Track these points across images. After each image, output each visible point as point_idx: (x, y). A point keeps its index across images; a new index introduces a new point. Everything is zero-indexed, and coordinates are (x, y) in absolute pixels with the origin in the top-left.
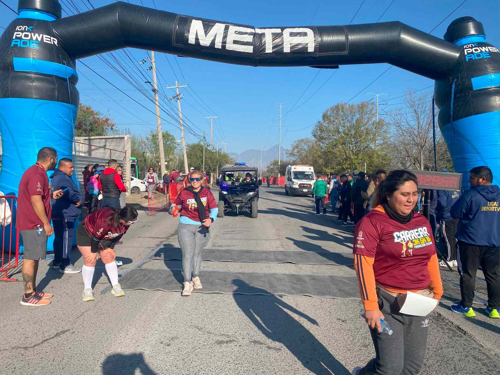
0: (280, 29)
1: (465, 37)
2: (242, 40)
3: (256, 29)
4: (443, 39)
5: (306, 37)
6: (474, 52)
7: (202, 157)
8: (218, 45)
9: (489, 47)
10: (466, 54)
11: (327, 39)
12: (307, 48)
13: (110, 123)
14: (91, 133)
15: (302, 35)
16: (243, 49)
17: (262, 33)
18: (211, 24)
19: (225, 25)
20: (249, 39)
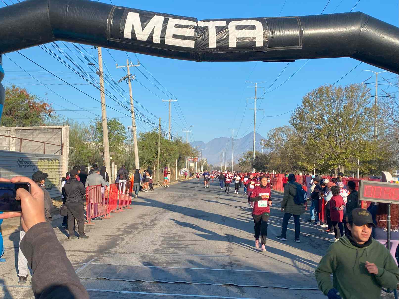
0: (225, 22)
2: (182, 35)
3: (198, 22)
5: (254, 30)
7: (156, 149)
8: (156, 40)
11: (278, 33)
12: (256, 42)
13: (48, 108)
14: (25, 120)
15: (250, 28)
16: (184, 44)
17: (205, 27)
18: (148, 16)
19: (164, 17)
20: (190, 33)
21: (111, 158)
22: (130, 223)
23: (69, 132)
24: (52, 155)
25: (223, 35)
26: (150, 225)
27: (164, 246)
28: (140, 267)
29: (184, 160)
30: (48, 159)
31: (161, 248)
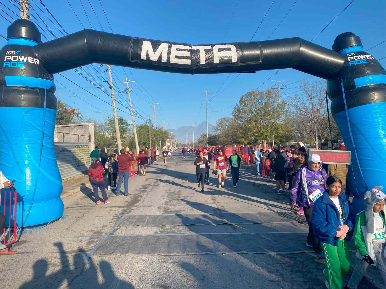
0: (211, 46)
1: (347, 47)
2: (182, 56)
3: (193, 47)
4: (331, 50)
5: (230, 52)
6: (355, 59)
7: (148, 135)
8: (164, 60)
9: (366, 55)
10: (349, 61)
11: (247, 53)
12: (232, 59)
13: (76, 112)
14: (62, 121)
15: (228, 50)
16: (183, 62)
17: (197, 50)
18: (158, 44)
19: (168, 44)
20: (187, 54)
21: (122, 143)
22: (143, 185)
23: (93, 127)
24: (84, 143)
25: (210, 55)
26: (156, 185)
27: (170, 199)
28: (160, 215)
29: (165, 141)
30: (81, 146)
31: (169, 201)
